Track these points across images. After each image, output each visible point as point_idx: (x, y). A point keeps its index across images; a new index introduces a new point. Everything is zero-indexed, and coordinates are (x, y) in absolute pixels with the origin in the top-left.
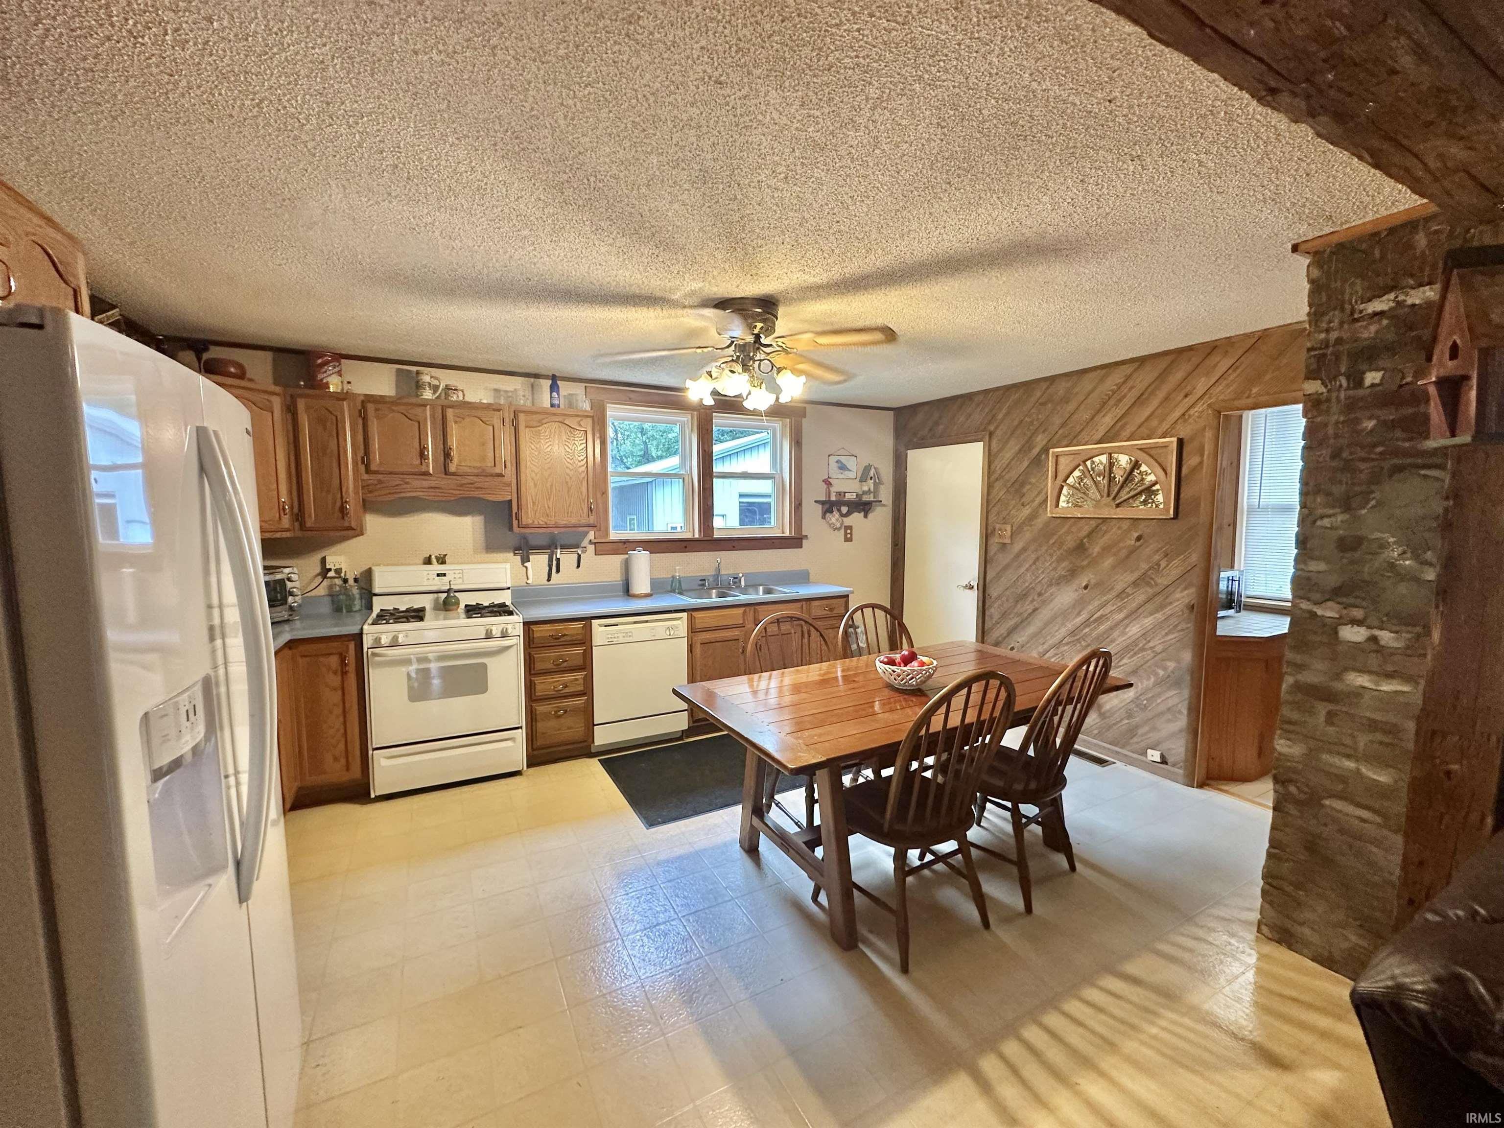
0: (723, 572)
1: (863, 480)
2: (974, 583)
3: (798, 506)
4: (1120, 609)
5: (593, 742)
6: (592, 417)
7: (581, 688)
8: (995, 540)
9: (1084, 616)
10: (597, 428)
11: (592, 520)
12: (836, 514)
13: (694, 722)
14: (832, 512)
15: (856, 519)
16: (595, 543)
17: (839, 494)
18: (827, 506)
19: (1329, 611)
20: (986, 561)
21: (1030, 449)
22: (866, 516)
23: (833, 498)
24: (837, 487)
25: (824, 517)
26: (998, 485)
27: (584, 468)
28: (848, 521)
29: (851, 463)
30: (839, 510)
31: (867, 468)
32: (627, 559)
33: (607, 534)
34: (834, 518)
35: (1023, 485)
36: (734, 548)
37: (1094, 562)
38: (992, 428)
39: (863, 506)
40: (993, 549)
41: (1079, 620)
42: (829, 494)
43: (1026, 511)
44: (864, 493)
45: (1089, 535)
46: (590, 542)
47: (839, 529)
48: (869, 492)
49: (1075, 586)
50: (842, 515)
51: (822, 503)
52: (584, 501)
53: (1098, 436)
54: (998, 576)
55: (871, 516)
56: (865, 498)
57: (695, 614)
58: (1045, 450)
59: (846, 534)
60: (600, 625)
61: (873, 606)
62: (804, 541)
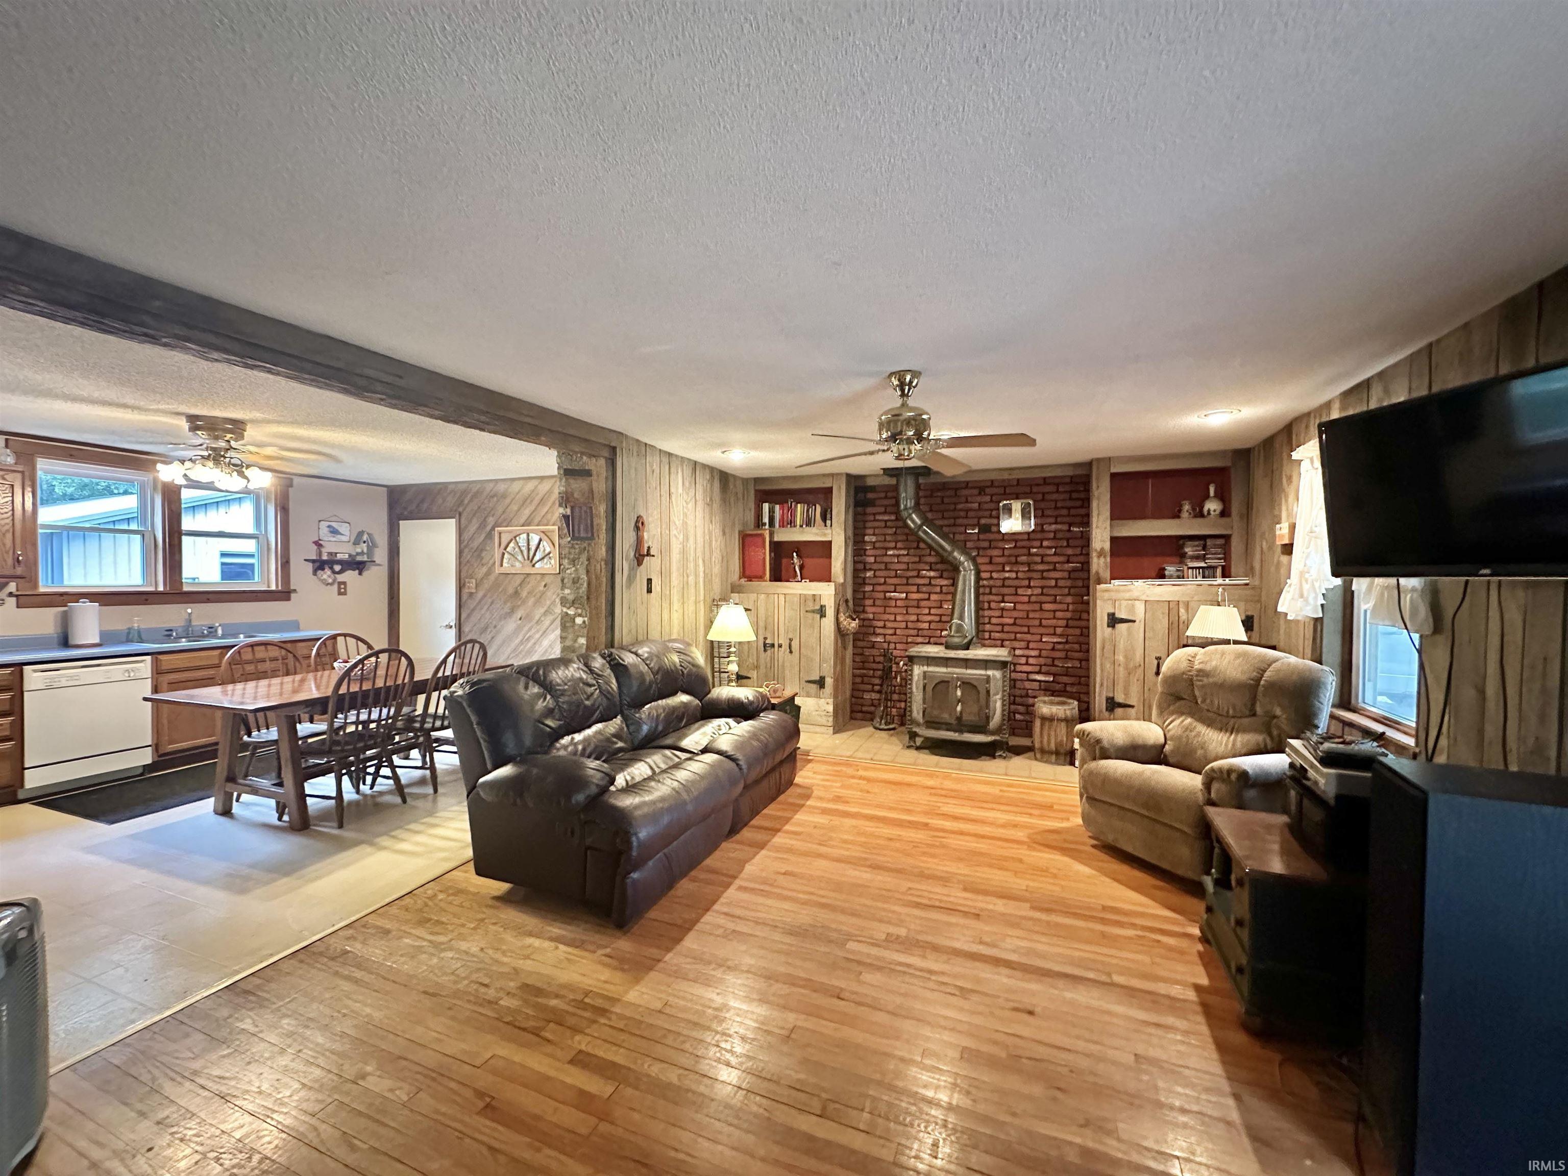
0: (193, 623)
1: (356, 543)
2: (453, 624)
3: (285, 564)
4: (538, 631)
5: (22, 785)
6: (22, 472)
7: (7, 733)
8: (466, 591)
9: (520, 637)
10: (28, 483)
11: (19, 571)
12: (328, 572)
13: (160, 756)
14: (323, 569)
15: (350, 576)
16: (17, 596)
17: (330, 554)
18: (317, 564)
19: (571, 612)
20: (460, 606)
21: (485, 526)
22: (360, 574)
23: (325, 557)
24: (328, 548)
25: (315, 573)
26: (466, 550)
27: (9, 521)
28: (340, 578)
29: (344, 529)
30: (331, 568)
31: (361, 534)
32: (65, 612)
33: (36, 586)
34: (326, 574)
35: (482, 550)
36: (208, 601)
37: (524, 602)
38: (461, 509)
39: (359, 566)
40: (464, 597)
41: (517, 641)
42: (320, 554)
43: (485, 569)
44: (358, 554)
45: (520, 585)
46: (11, 594)
47: (331, 584)
48: (362, 553)
49: (513, 619)
50: (334, 572)
51: (313, 561)
52: (7, 552)
53: (522, 521)
54: (469, 616)
55: (365, 573)
56: (359, 558)
57: (160, 657)
58: (493, 529)
59: (339, 588)
60: (35, 671)
61: (345, 635)
62: (293, 595)
